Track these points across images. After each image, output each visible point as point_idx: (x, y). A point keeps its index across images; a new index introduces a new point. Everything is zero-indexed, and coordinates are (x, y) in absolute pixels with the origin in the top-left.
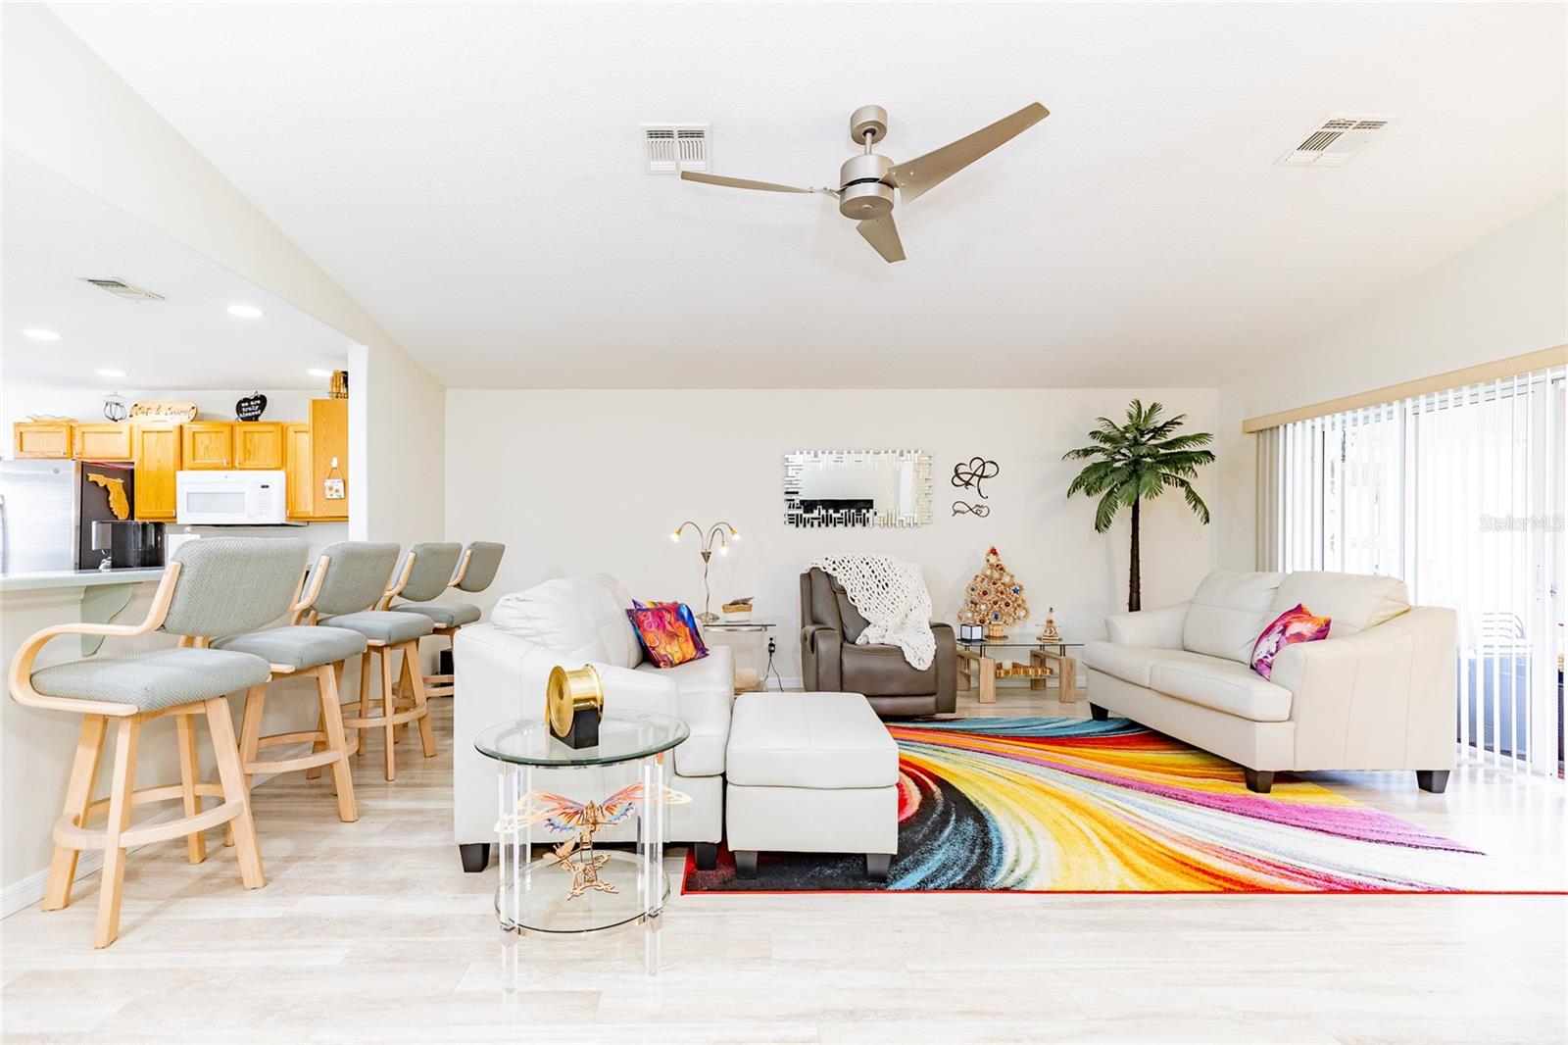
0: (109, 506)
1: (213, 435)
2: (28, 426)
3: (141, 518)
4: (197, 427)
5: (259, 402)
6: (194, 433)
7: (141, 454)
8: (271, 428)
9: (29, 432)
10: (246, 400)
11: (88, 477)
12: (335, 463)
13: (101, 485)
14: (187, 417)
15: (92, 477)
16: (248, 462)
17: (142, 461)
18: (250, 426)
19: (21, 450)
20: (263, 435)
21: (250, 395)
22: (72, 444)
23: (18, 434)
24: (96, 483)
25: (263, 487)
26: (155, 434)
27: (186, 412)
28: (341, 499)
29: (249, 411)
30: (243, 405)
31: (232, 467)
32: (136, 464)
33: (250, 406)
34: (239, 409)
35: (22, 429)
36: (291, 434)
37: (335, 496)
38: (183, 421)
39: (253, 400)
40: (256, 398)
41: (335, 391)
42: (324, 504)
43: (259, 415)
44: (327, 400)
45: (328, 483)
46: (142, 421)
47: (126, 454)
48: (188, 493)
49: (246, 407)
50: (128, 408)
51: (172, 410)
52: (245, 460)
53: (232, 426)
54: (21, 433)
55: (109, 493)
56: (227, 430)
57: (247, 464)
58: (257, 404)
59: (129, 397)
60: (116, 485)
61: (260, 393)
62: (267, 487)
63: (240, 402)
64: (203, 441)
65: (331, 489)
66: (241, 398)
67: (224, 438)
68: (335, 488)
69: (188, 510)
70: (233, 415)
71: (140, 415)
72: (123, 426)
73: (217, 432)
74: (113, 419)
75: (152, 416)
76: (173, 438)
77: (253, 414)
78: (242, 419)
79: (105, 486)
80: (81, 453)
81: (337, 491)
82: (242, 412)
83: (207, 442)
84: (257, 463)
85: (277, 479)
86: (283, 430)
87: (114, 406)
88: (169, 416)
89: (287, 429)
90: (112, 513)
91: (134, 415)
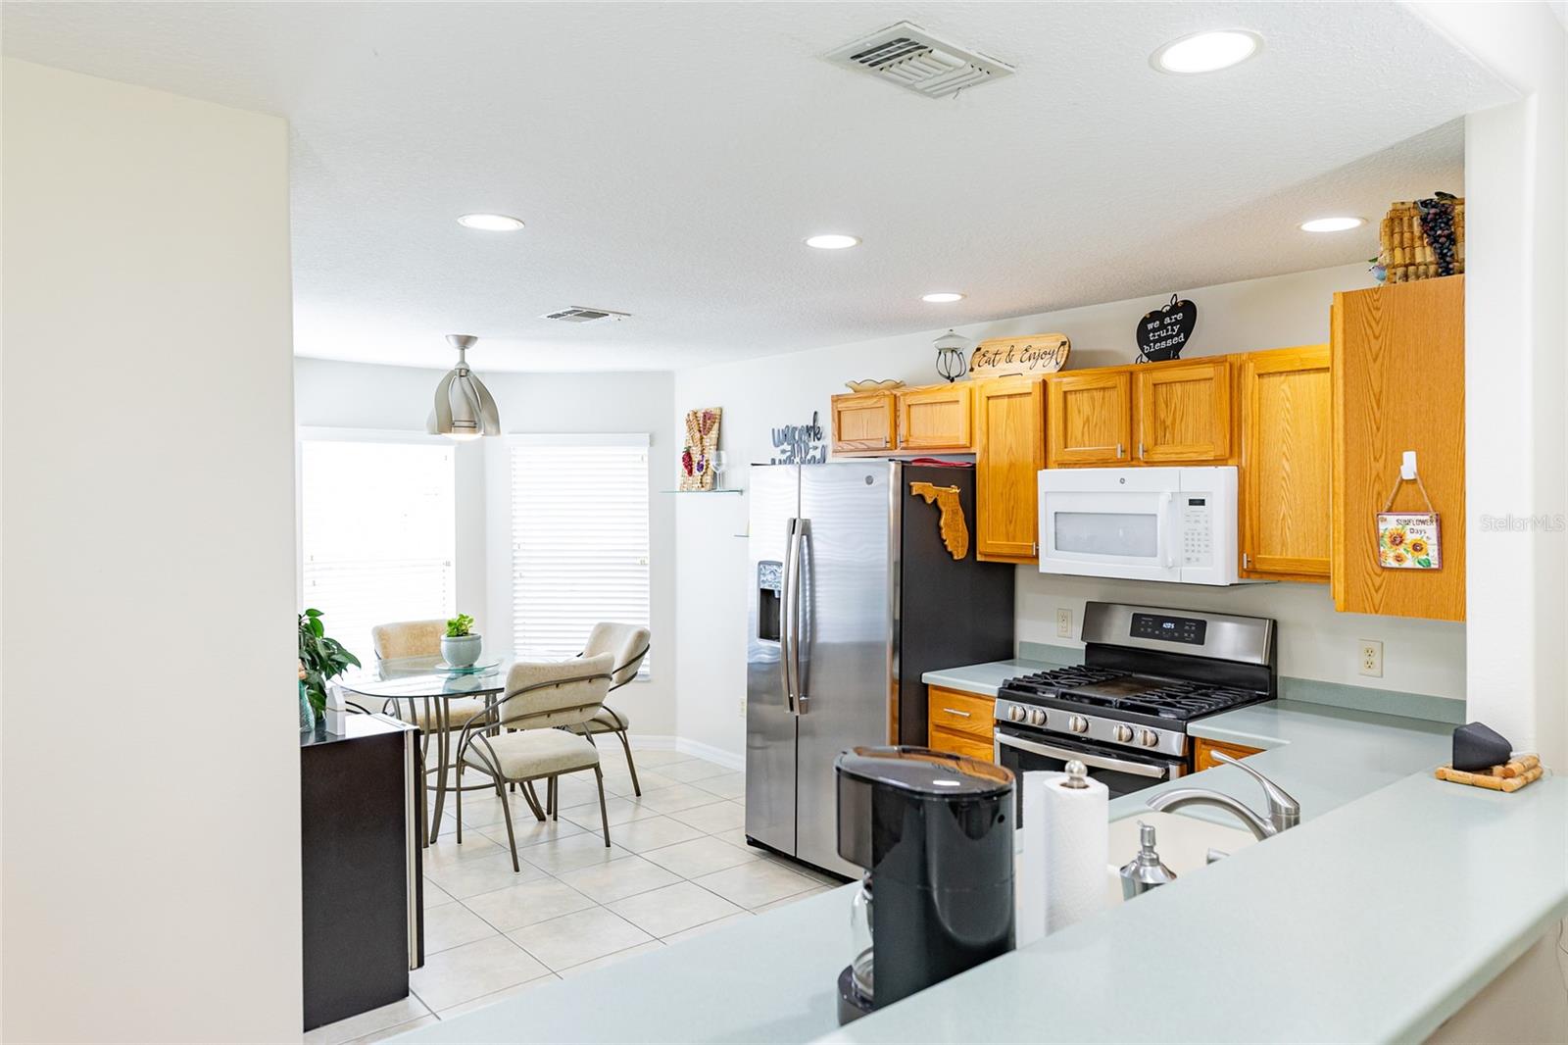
0: (940, 535)
1: (1098, 395)
2: (847, 400)
3: (986, 555)
4: (1069, 381)
5: (1180, 316)
6: (1065, 393)
7: (985, 441)
8: (1208, 371)
9: (849, 409)
10: (1155, 315)
11: (910, 487)
12: (1409, 465)
13: (929, 501)
14: (1053, 362)
15: (917, 487)
16: (1160, 449)
17: (986, 450)
18: (1167, 372)
19: (840, 439)
20: (1190, 387)
21: (1162, 302)
22: (896, 426)
23: (836, 414)
24: (921, 497)
25: (1192, 502)
26: (1006, 400)
27: (1051, 354)
28: (1428, 570)
29: (1161, 339)
30: (1150, 326)
31: (1130, 459)
32: (978, 455)
33: (1163, 327)
34: (1142, 336)
35: (841, 406)
36: (1250, 380)
37: (1409, 563)
38: (1046, 371)
39: (1170, 313)
40: (1175, 309)
41: (1398, 259)
42: (1378, 581)
43: (1180, 345)
44: (1376, 290)
45: (1390, 524)
46: (989, 378)
47: (964, 440)
48: (1056, 513)
49: (1154, 330)
50: (968, 353)
51: (1031, 351)
52: (1156, 444)
53: (1131, 373)
54: (839, 412)
55: (940, 512)
56: (1122, 382)
57: (1159, 453)
58: (1177, 322)
59: (970, 335)
60: (948, 496)
61: (1182, 296)
62: (1202, 502)
63: (1145, 321)
64: (1081, 405)
65: (1397, 540)
66: (1146, 312)
67: (1118, 397)
68: (1410, 538)
69: (1056, 548)
70: (1131, 351)
71: (987, 367)
72: (960, 390)
73: (1104, 389)
74: (948, 378)
75: (1003, 367)
76: (1031, 405)
77: (1169, 343)
78: (1147, 355)
79: (935, 501)
80: (907, 441)
81: (1417, 547)
82: (1148, 343)
83: (1086, 409)
84: (1179, 449)
85: (1219, 483)
86: (1233, 372)
87: (949, 354)
88: (1028, 364)
89: (1240, 368)
90: (945, 547)
91: (976, 368)
